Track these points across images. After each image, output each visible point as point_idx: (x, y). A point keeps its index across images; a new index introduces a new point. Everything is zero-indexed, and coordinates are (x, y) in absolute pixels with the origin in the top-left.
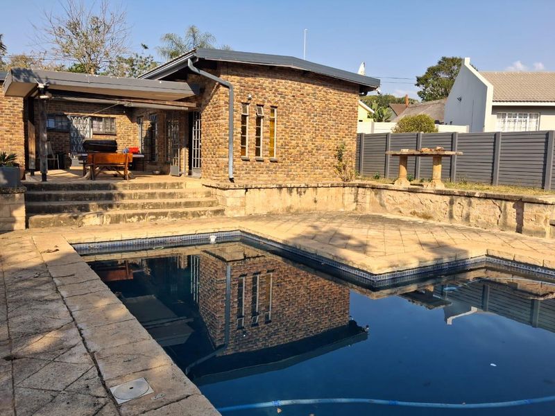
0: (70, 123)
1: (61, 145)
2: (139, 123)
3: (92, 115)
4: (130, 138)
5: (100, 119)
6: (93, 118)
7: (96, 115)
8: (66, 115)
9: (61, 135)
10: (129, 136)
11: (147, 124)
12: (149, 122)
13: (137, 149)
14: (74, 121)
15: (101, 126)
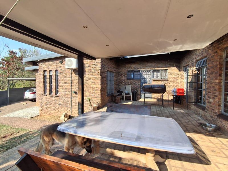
0: (141, 75)
1: (136, 87)
2: (185, 71)
3: (154, 69)
4: (178, 81)
5: (158, 71)
6: (154, 71)
7: (155, 69)
8: (139, 71)
9: (136, 81)
10: (177, 80)
11: (193, 70)
12: (194, 69)
13: (183, 90)
14: (143, 74)
15: (159, 75)
